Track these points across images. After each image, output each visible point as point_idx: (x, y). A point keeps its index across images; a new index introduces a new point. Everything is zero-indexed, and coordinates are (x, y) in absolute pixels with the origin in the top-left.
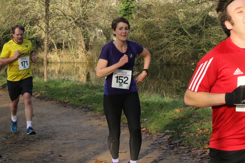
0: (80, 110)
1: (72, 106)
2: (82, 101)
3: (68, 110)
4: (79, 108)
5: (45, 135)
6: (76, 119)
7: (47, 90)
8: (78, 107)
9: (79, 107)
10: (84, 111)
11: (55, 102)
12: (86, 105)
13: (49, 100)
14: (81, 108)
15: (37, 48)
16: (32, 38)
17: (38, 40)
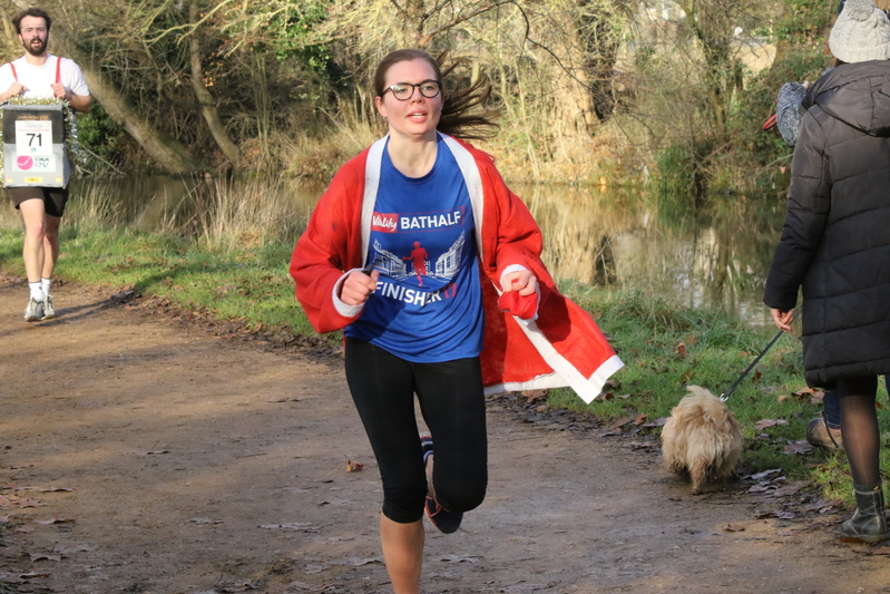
0: (613, 442)
1: (563, 420)
2: (616, 396)
3: (545, 441)
4: (606, 430)
5: (436, 579)
6: (594, 491)
8: (600, 424)
9: (605, 428)
10: (634, 449)
12: (644, 419)
14: (619, 430)
15: (332, 99)
16: (306, 47)
17: (338, 60)
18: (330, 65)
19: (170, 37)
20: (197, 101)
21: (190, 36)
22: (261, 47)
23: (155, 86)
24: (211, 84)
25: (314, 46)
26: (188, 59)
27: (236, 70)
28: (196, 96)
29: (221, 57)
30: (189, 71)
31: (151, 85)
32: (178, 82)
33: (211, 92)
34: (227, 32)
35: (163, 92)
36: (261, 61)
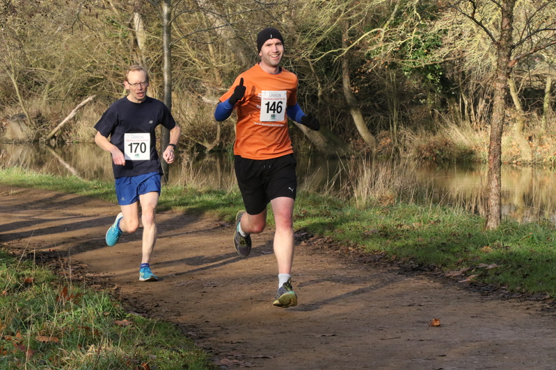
7: (505, 262)
11: (538, 305)
13: (514, 296)
15: (443, 103)
16: (426, 66)
17: (448, 76)
18: (443, 79)
19: (328, 58)
20: (346, 104)
21: (343, 57)
22: (393, 66)
23: (317, 92)
24: (357, 91)
25: (431, 65)
26: (341, 73)
27: (375, 82)
28: (345, 99)
29: (364, 72)
30: (341, 82)
31: (314, 91)
32: (333, 90)
33: (357, 97)
34: (369, 54)
35: (322, 96)
36: (393, 76)
